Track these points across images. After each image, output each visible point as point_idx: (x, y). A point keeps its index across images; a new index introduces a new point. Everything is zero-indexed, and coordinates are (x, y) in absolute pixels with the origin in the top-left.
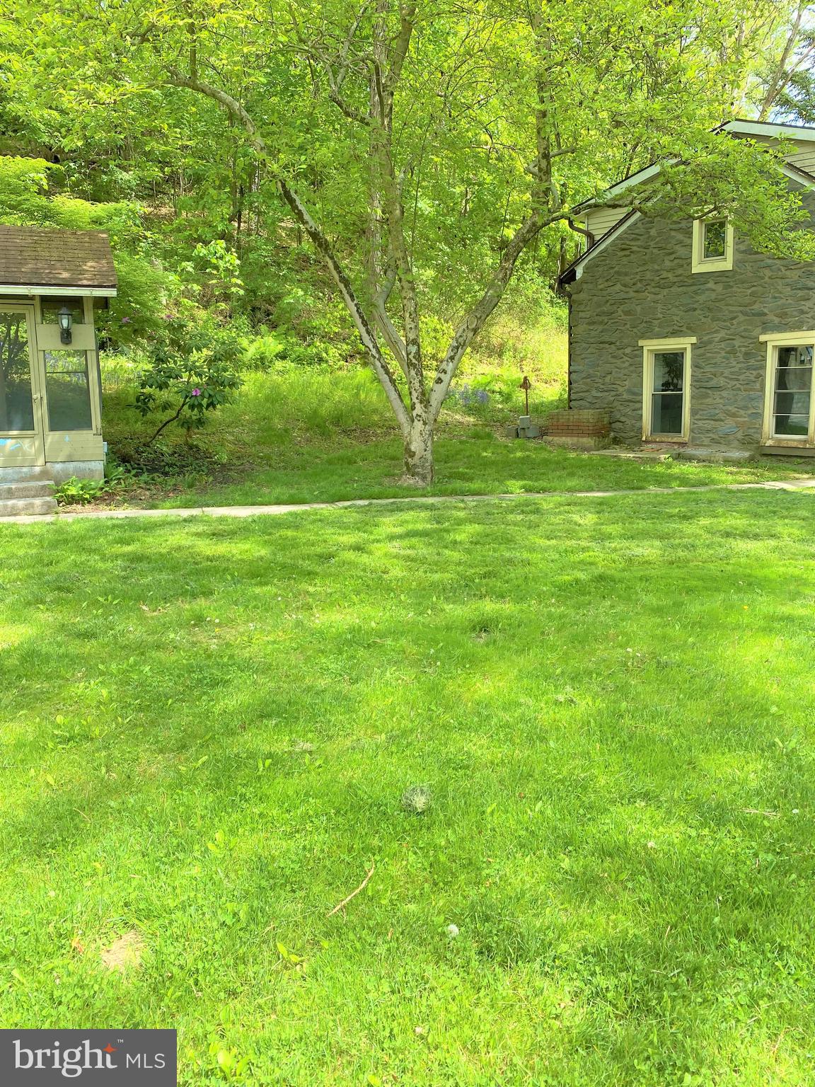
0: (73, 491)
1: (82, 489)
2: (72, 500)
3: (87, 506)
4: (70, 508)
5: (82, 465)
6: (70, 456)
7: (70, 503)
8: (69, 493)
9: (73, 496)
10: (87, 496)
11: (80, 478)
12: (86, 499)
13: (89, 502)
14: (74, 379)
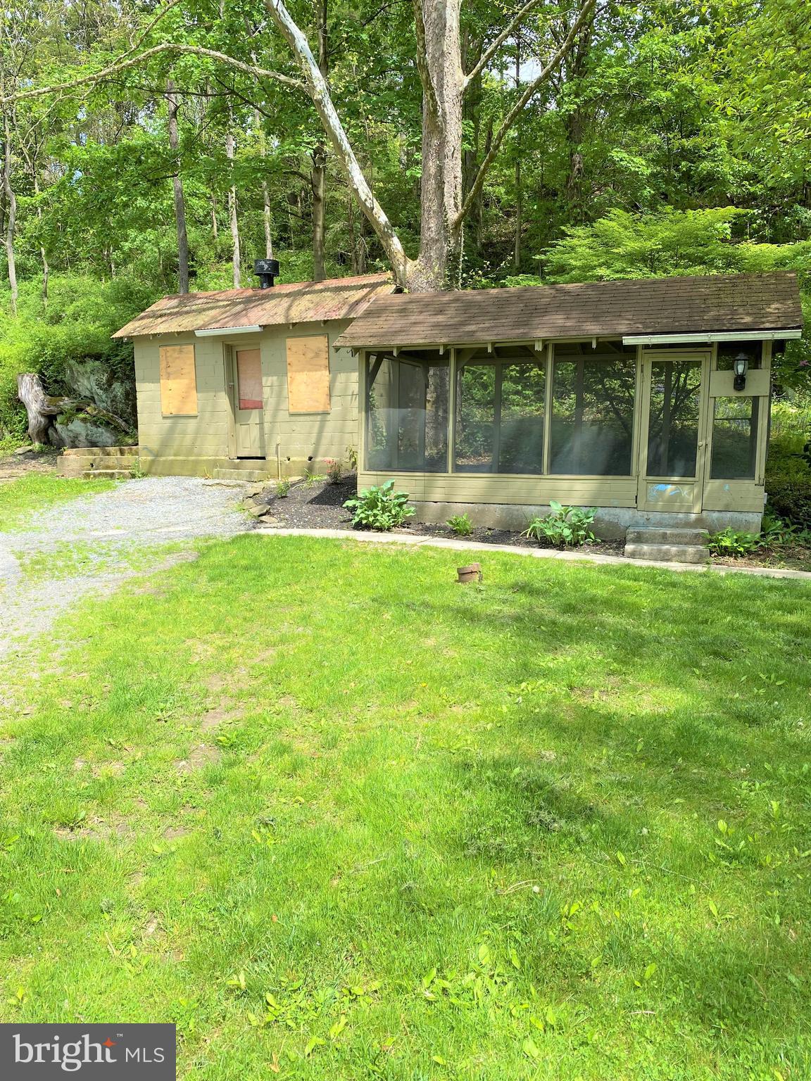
0: (727, 542)
1: (737, 541)
2: (725, 552)
3: (740, 560)
4: (722, 559)
5: (736, 515)
6: (727, 505)
7: (723, 555)
8: (723, 544)
9: (726, 547)
10: (742, 549)
11: (735, 530)
12: (740, 552)
13: (742, 556)
14: (734, 425)
